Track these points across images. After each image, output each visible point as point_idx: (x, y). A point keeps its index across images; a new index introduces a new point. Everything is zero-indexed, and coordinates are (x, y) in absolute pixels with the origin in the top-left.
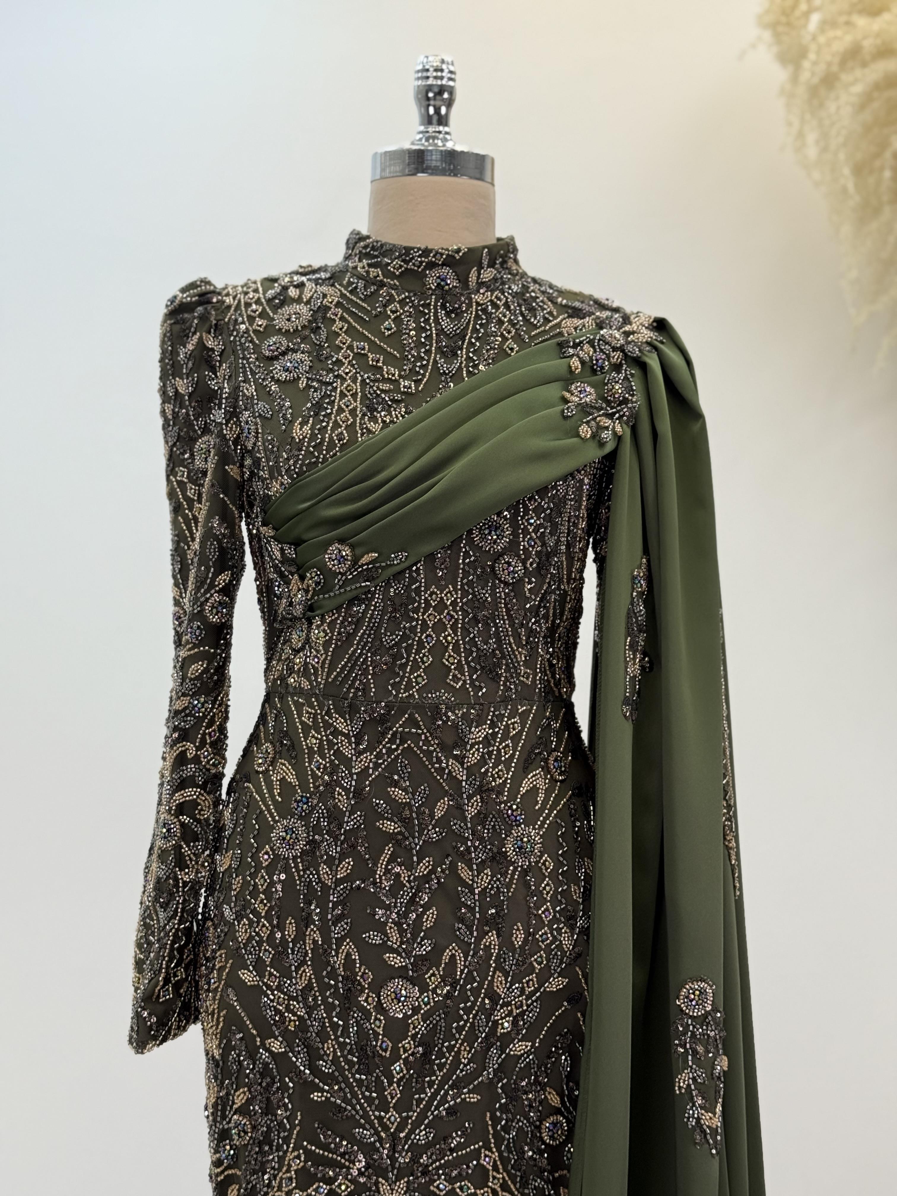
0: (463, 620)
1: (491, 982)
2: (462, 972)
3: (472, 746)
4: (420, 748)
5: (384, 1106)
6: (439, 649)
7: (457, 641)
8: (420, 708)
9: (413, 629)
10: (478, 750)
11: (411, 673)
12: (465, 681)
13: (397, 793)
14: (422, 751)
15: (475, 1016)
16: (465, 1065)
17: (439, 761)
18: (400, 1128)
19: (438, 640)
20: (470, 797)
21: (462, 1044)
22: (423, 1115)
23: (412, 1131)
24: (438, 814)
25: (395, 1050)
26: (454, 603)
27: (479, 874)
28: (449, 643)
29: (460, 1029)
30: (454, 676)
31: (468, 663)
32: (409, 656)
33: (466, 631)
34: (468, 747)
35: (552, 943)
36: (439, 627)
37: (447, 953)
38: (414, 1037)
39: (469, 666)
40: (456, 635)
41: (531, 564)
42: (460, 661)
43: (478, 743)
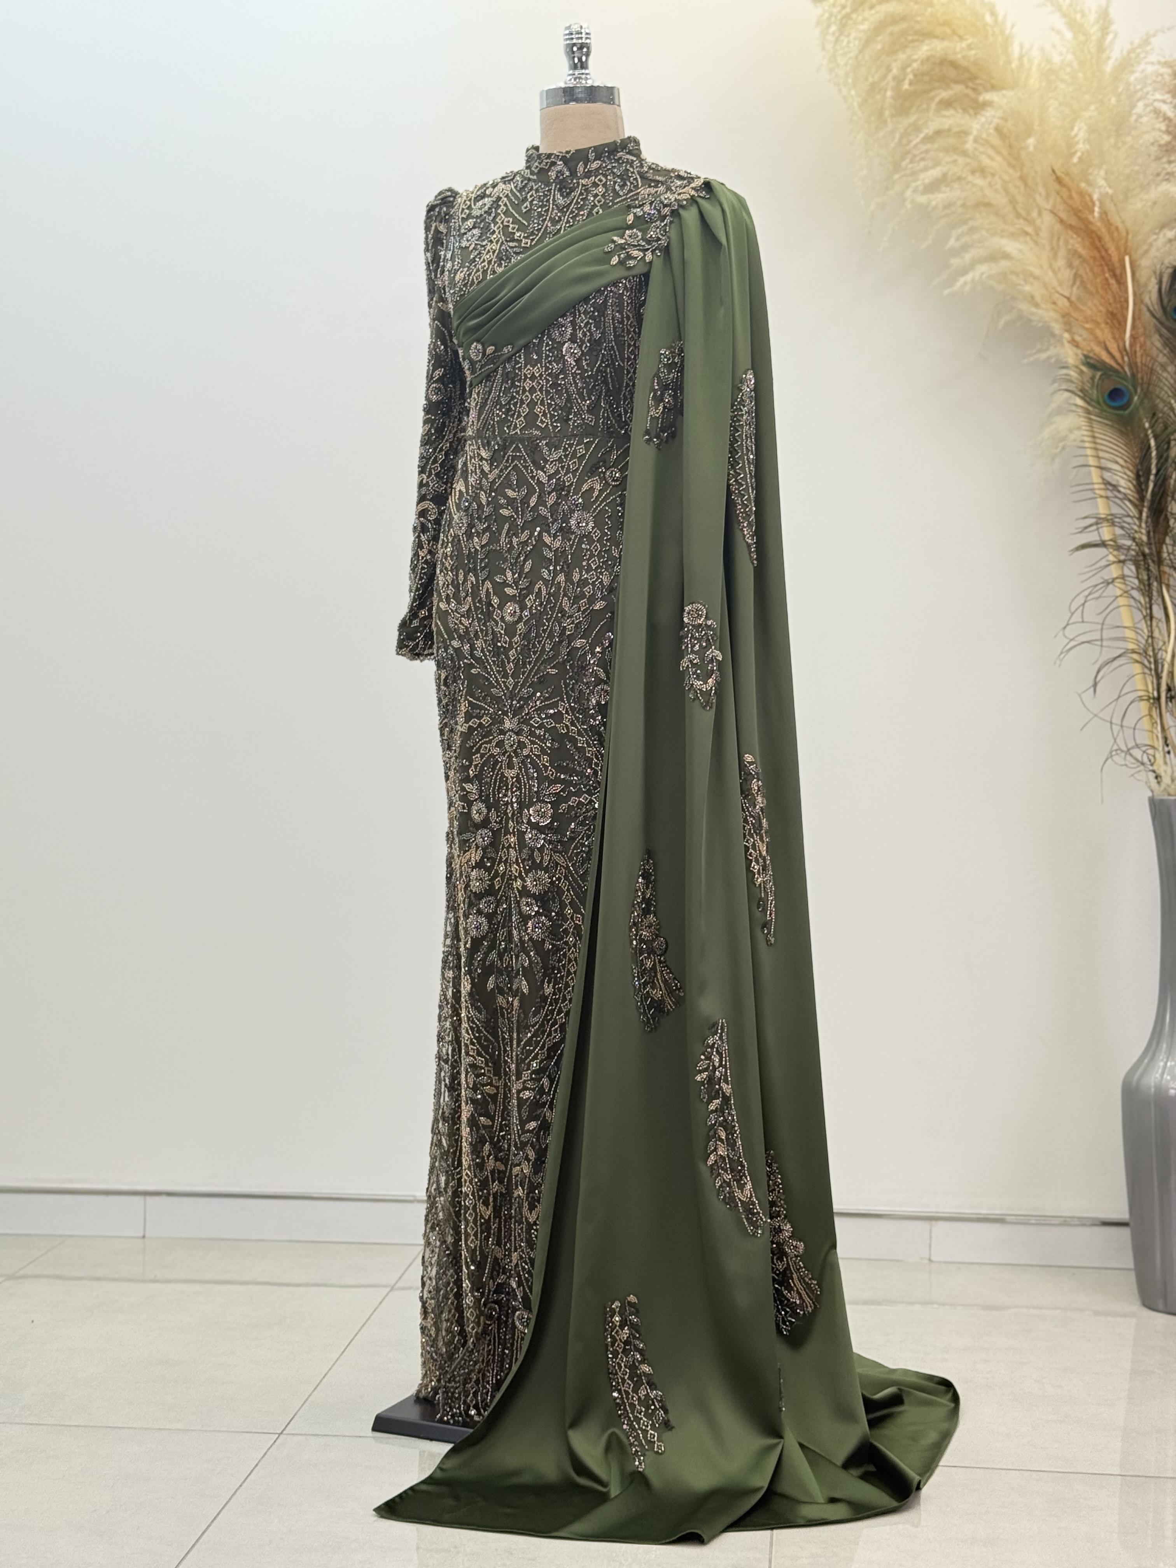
0: (546, 385)
1: (561, 603)
2: (545, 597)
3: (552, 462)
4: (521, 464)
5: (505, 676)
6: (532, 404)
7: (543, 398)
8: (522, 441)
9: (517, 392)
10: (555, 465)
11: (517, 419)
12: (547, 423)
13: (510, 493)
14: (523, 466)
15: (553, 623)
16: (549, 652)
17: (532, 472)
18: (515, 688)
19: (532, 399)
20: (549, 493)
21: (546, 640)
22: (525, 681)
23: (520, 690)
24: (532, 505)
25: (510, 643)
26: (541, 375)
27: (554, 540)
28: (538, 400)
29: (545, 631)
30: (542, 420)
31: (550, 412)
32: (516, 409)
33: (547, 392)
34: (549, 463)
35: (596, 580)
36: (532, 390)
37: (537, 586)
38: (520, 635)
39: (550, 414)
40: (542, 395)
41: (585, 348)
42: (544, 411)
43: (556, 461)
